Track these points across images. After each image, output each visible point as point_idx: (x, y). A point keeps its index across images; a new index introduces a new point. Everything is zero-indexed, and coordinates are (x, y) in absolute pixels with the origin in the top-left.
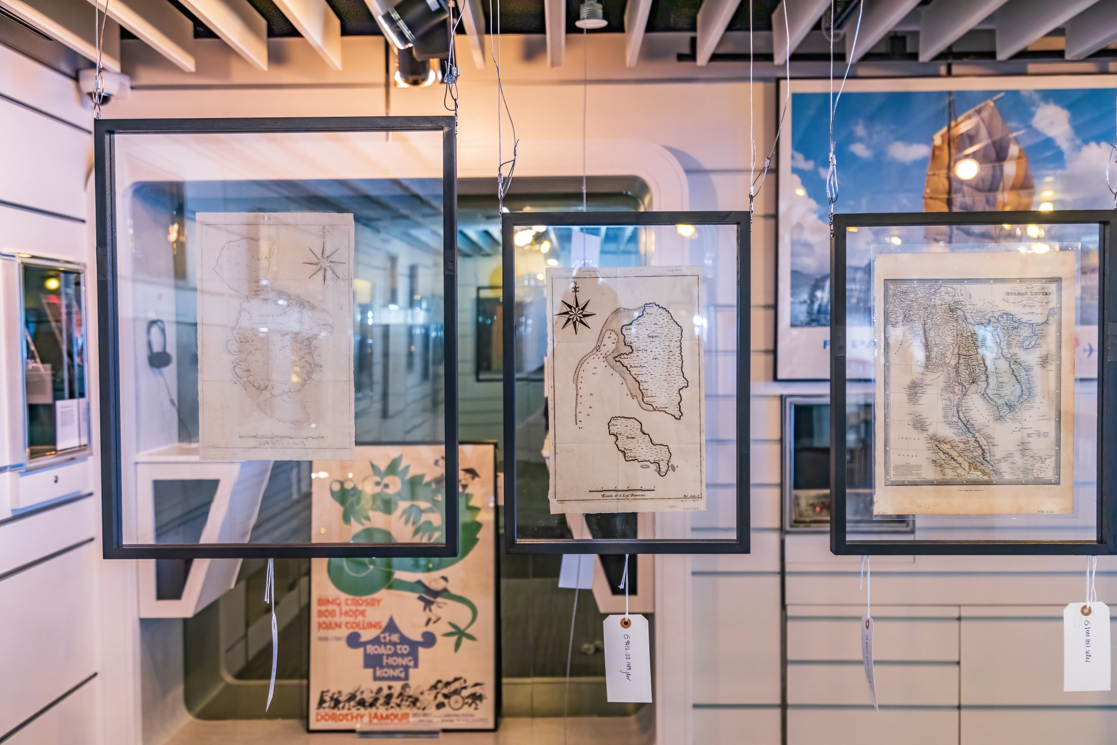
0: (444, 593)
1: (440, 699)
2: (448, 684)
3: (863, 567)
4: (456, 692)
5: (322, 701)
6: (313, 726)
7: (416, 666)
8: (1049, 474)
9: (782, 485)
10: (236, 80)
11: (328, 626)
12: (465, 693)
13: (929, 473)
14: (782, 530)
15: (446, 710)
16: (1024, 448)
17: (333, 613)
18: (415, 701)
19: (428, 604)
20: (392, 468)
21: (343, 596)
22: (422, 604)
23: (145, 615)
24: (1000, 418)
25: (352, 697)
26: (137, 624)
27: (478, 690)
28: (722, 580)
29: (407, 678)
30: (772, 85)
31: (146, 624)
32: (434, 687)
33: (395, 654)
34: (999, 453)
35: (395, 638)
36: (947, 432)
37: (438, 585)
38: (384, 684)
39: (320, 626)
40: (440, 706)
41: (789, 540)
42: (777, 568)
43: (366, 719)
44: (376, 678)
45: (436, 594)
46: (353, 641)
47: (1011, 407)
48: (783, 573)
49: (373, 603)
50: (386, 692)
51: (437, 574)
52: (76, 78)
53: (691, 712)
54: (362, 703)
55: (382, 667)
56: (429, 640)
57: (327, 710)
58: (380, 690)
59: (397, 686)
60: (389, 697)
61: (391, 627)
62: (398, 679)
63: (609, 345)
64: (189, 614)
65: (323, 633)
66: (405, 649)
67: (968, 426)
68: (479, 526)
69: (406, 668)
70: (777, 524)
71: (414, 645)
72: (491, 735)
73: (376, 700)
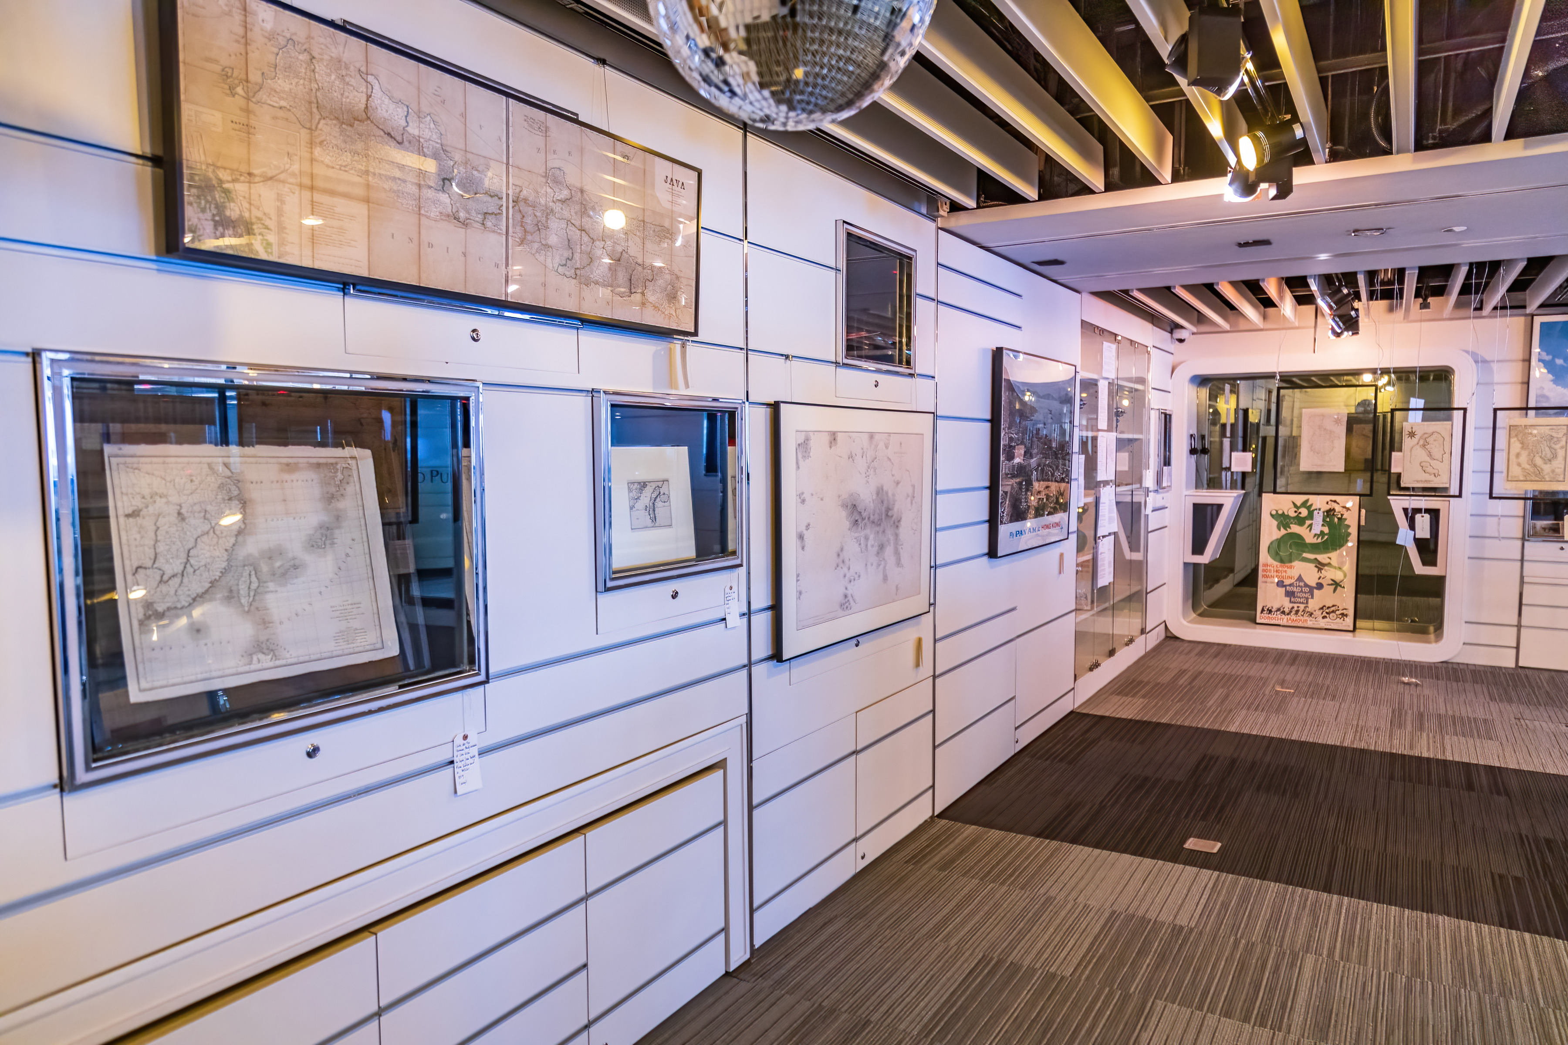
0: (1329, 564)
1: (1324, 614)
2: (1328, 608)
3: (1500, 508)
4: (1333, 612)
5: (1263, 610)
6: (1258, 621)
7: (1312, 598)
8: (1561, 479)
9: (1524, 517)
10: (1242, 327)
11: (1267, 577)
12: (1338, 612)
13: (1522, 478)
14: (1523, 539)
15: (1327, 620)
16: (1553, 471)
17: (1270, 571)
18: (1311, 614)
19: (1320, 570)
20: (1304, 504)
21: (1275, 563)
22: (1317, 569)
23: (1186, 561)
24: (1546, 463)
25: (1278, 610)
26: (1181, 566)
27: (1345, 612)
28: (1486, 562)
29: (1307, 603)
30: (1530, 318)
31: (1186, 565)
32: (1322, 608)
33: (1302, 591)
34: (1545, 473)
35: (1302, 584)
36: (1528, 467)
37: (1326, 561)
38: (1296, 605)
39: (1263, 576)
40: (1324, 617)
41: (1526, 543)
42: (1519, 557)
43: (1285, 620)
44: (1291, 602)
45: (1324, 565)
46: (1280, 584)
47: (1550, 460)
48: (1522, 560)
49: (1291, 567)
50: (1296, 609)
51: (1326, 556)
52: (1171, 332)
53: (1464, 624)
54: (1283, 612)
55: (1294, 597)
56: (1320, 586)
57: (1265, 614)
58: (1293, 608)
59: (1302, 607)
60: (1297, 611)
61: (1300, 579)
62: (1303, 603)
63: (1421, 442)
64: (1207, 562)
65: (1264, 579)
66: (1307, 589)
67: (1535, 466)
68: (1349, 534)
69: (1307, 599)
70: (1520, 536)
71: (1311, 589)
72: (1351, 634)
73: (1291, 612)
